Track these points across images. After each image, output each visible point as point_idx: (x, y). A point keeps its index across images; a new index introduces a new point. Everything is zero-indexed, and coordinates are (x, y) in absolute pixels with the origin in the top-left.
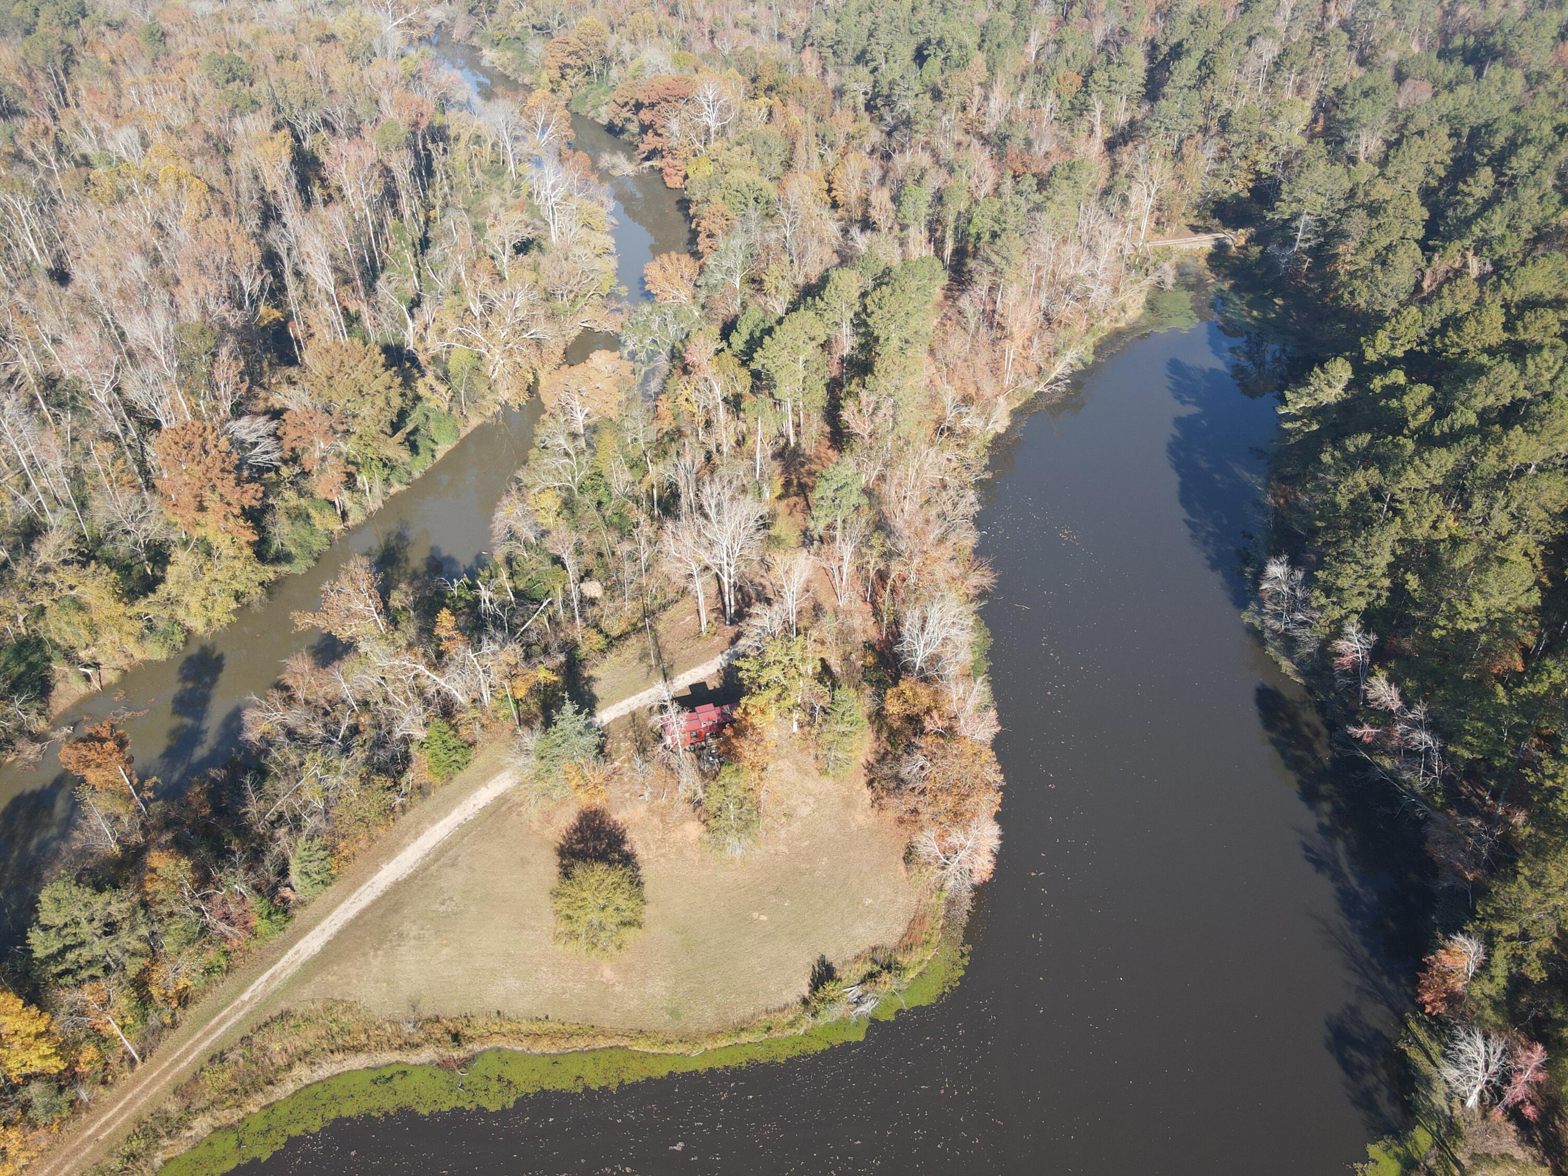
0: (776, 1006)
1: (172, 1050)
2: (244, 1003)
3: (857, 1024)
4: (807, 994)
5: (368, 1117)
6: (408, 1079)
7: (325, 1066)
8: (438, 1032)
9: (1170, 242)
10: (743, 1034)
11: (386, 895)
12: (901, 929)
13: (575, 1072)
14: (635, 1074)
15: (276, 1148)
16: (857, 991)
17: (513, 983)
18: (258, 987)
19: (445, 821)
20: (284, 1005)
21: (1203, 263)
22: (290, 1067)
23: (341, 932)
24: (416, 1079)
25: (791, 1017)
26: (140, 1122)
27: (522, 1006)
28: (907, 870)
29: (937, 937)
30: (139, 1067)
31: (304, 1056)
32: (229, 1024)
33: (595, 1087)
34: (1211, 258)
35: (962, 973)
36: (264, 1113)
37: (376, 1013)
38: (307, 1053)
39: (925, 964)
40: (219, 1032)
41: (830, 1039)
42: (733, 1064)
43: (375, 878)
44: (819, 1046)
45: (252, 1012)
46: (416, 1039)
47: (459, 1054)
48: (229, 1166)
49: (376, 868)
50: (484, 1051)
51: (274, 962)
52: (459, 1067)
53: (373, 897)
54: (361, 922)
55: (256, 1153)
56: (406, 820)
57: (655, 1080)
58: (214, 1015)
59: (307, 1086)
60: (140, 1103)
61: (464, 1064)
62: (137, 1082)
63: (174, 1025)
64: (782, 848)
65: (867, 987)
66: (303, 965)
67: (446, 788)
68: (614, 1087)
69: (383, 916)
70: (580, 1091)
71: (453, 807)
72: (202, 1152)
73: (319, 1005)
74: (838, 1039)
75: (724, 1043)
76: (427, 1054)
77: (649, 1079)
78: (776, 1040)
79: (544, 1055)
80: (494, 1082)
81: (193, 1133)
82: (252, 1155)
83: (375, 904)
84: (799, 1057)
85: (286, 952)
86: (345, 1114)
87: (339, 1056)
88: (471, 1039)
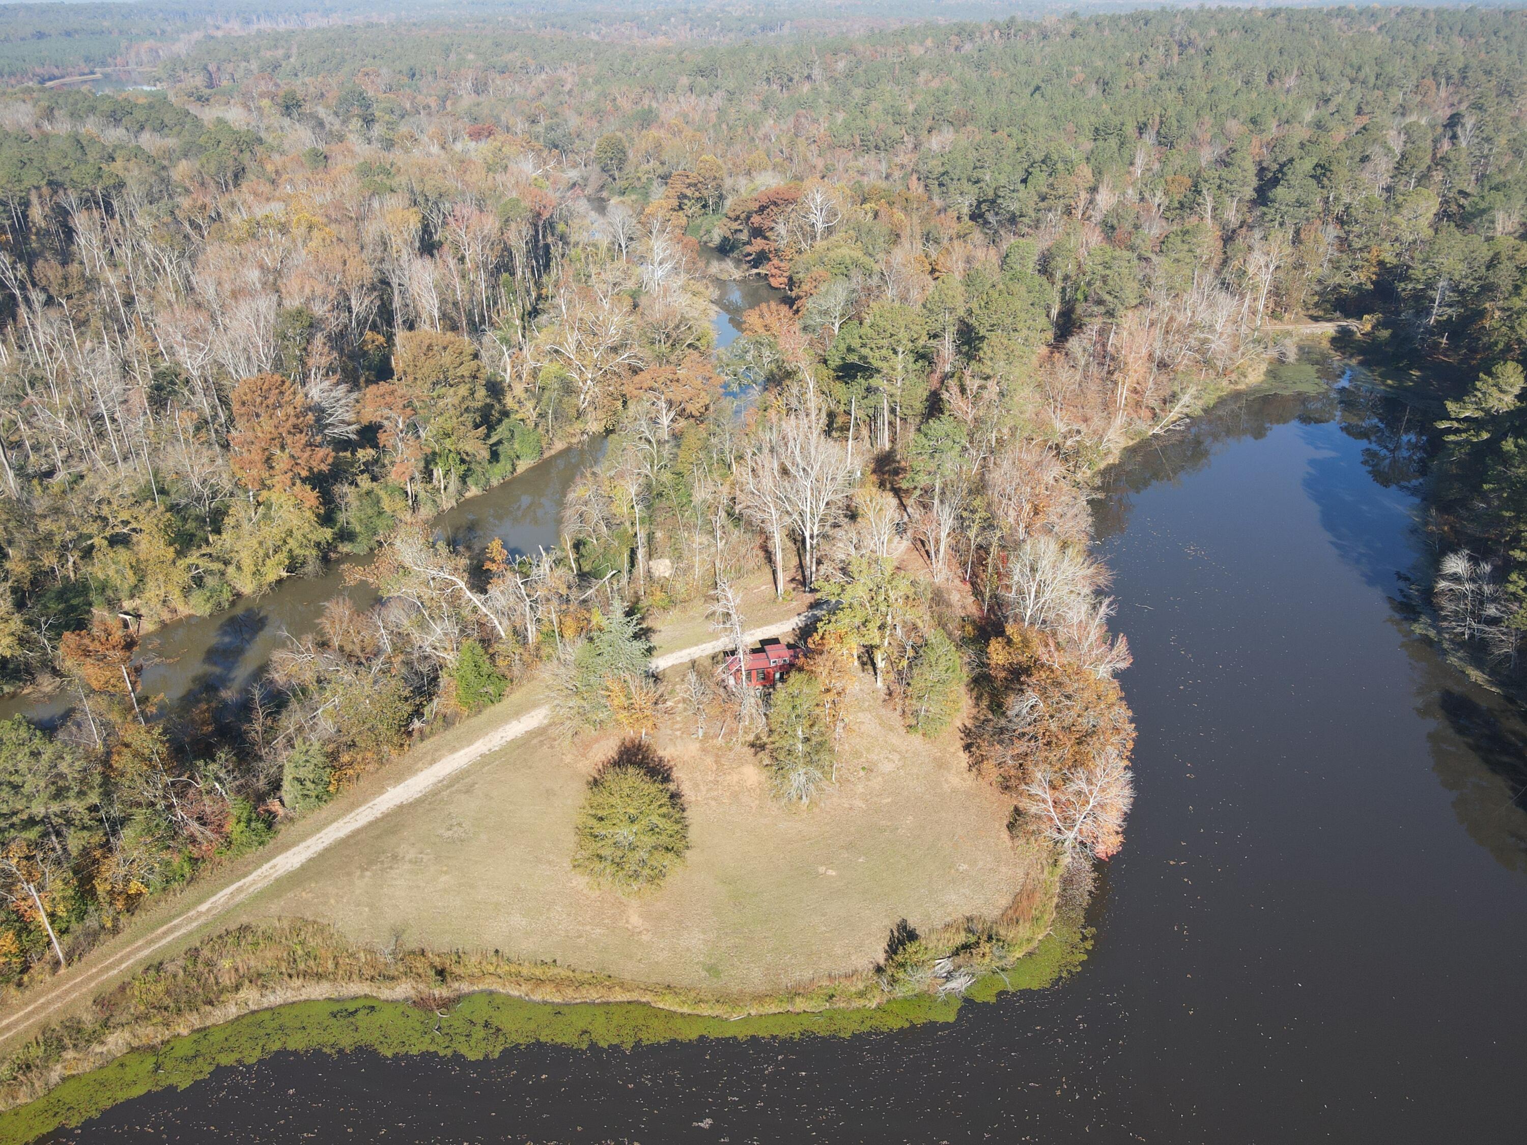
0: (842, 972)
1: (106, 956)
2: (200, 914)
3: (946, 1003)
4: (882, 962)
5: (318, 1053)
6: (375, 1016)
7: (279, 991)
8: (420, 965)
9: (1290, 327)
10: (798, 1000)
11: (386, 817)
12: (1004, 901)
13: (582, 1025)
14: (656, 1034)
15: (199, 1077)
16: (946, 965)
17: (518, 920)
18: (222, 897)
19: (467, 750)
20: (244, 920)
21: (1325, 344)
22: (237, 988)
23: (327, 850)
24: (384, 1017)
25: (861, 986)
26: (45, 1029)
27: (526, 947)
28: (1012, 838)
29: (1051, 915)
30: (62, 971)
31: (258, 979)
32: (177, 934)
33: (604, 1044)
34: (1333, 341)
35: (1085, 957)
36: (195, 1036)
37: (351, 940)
38: (260, 975)
39: (1035, 943)
40: (164, 942)
41: (911, 1017)
42: (782, 1034)
43: (378, 800)
44: (896, 1024)
45: (206, 925)
46: (392, 972)
47: (441, 991)
48: (138, 1091)
49: (381, 790)
50: (473, 993)
51: (245, 875)
52: (439, 1007)
53: (371, 818)
54: (352, 841)
55: (174, 1080)
56: (422, 747)
57: (681, 1043)
58: (165, 923)
59: (253, 1012)
60: (51, 1009)
61: (447, 1004)
62: (55, 986)
63: (115, 930)
64: (859, 803)
65: (959, 960)
66: (277, 880)
67: (473, 720)
68: (628, 1047)
69: (378, 837)
70: (584, 1046)
71: (478, 738)
72: (110, 1073)
73: (286, 924)
74: (921, 1017)
75: (774, 1009)
76: (403, 990)
77: (674, 1042)
78: (842, 1011)
79: (545, 1003)
80: (479, 1028)
81: (105, 1049)
82: (169, 1082)
83: (372, 824)
84: (869, 1034)
85: (260, 866)
86: (291, 1046)
87: (297, 982)
88: (458, 978)
